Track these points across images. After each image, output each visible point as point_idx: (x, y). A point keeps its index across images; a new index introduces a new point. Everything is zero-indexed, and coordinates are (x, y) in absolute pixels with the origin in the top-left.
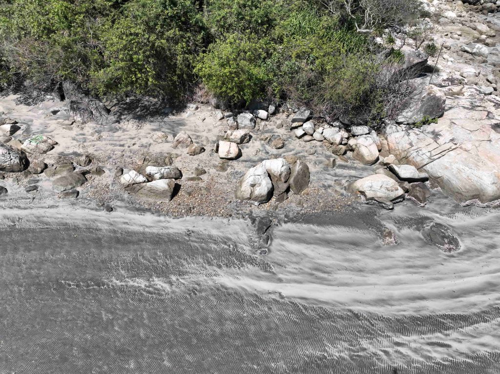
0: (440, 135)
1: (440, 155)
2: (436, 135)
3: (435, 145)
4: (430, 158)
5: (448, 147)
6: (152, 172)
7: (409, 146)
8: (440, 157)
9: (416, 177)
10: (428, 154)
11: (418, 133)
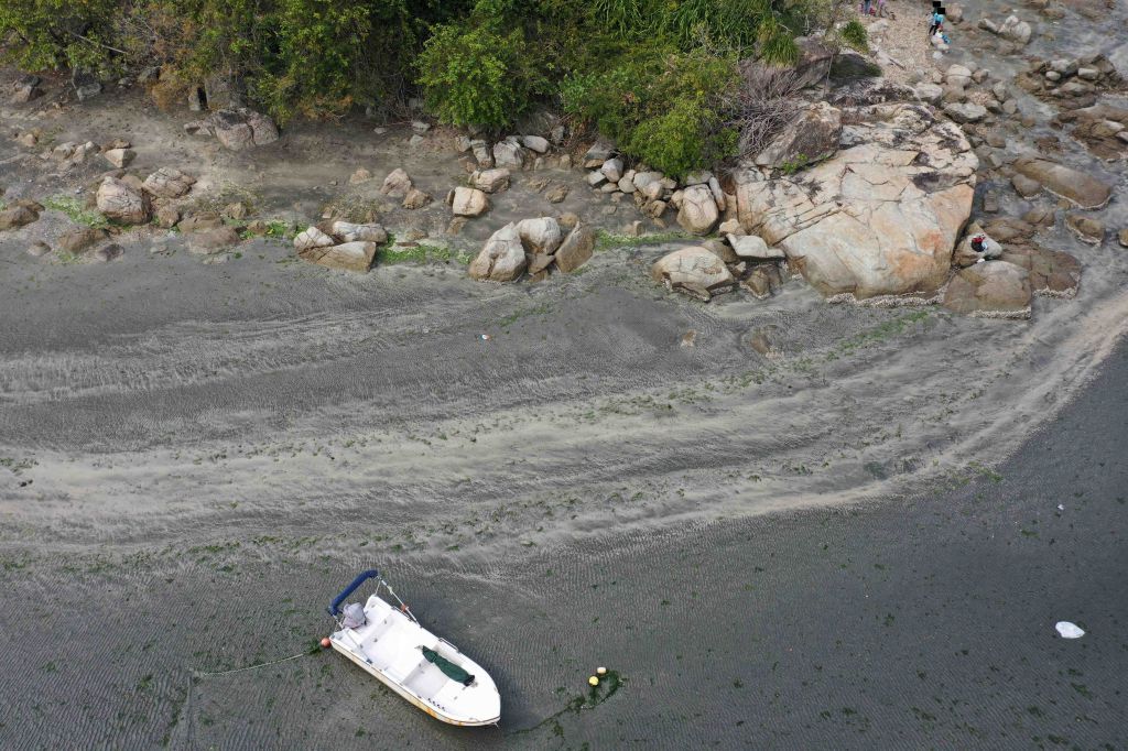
0: (819, 189)
1: (810, 222)
2: (814, 188)
3: (808, 205)
4: (794, 226)
5: (827, 210)
6: (343, 231)
7: (765, 206)
8: (810, 226)
9: (762, 255)
10: (793, 220)
11: (788, 184)
